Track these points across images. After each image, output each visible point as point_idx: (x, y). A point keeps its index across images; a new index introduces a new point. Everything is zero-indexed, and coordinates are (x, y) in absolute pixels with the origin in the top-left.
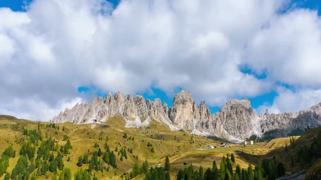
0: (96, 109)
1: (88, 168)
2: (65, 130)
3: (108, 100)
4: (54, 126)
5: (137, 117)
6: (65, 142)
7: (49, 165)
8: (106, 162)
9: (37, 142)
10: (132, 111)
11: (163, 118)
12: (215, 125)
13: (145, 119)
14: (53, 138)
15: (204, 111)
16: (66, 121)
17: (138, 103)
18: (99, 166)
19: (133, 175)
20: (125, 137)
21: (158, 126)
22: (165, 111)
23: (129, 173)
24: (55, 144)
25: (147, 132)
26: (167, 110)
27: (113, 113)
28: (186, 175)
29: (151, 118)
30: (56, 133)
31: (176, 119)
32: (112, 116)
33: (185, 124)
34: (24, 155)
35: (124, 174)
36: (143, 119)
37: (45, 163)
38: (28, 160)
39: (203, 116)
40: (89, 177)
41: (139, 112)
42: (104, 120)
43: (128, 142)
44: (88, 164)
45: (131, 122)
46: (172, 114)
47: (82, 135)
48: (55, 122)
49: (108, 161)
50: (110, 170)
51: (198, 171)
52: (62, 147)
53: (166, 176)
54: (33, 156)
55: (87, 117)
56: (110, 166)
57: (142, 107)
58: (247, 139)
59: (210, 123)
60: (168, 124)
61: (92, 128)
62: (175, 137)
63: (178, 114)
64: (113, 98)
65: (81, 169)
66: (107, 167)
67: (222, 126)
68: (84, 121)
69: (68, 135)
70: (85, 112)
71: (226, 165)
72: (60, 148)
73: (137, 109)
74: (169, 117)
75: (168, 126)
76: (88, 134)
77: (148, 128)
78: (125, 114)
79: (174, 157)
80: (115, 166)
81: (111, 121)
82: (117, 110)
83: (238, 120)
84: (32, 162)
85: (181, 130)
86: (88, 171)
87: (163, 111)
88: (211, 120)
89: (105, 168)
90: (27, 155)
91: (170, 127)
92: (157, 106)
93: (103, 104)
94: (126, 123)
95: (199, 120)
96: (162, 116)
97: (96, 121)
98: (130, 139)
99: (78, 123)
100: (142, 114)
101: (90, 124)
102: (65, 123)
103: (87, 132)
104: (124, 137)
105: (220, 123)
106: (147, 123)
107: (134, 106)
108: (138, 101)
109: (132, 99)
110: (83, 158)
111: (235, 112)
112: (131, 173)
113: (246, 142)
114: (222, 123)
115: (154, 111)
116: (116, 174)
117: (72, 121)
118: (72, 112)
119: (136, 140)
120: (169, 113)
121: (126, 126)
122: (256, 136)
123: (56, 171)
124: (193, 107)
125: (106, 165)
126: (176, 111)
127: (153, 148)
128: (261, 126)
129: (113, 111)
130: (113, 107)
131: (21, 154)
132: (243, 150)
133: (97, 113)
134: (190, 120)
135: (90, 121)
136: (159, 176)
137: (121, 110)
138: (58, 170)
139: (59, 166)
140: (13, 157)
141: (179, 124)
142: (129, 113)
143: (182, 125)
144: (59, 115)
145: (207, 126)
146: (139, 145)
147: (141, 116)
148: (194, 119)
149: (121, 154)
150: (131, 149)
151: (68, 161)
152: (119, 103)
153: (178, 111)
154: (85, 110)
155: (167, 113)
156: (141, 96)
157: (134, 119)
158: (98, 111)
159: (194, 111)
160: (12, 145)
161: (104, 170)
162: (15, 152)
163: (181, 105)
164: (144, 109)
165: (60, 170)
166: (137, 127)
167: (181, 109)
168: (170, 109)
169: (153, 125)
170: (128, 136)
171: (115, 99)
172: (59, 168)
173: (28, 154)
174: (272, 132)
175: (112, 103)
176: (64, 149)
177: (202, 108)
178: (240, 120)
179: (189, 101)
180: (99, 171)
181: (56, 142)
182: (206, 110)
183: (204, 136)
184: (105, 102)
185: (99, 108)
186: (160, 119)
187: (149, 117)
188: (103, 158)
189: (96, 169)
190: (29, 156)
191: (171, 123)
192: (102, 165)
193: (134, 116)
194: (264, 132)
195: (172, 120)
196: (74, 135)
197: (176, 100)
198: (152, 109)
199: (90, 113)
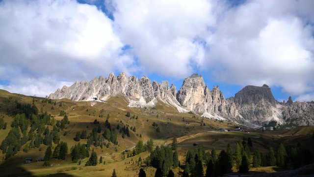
0: (97, 88)
1: (86, 144)
2: (63, 106)
3: (110, 80)
4: (50, 101)
5: (142, 98)
6: (62, 118)
7: (44, 138)
8: (107, 139)
9: (31, 115)
10: (136, 92)
11: (171, 100)
12: (230, 110)
13: (150, 100)
14: (49, 113)
15: (217, 96)
16: (63, 97)
17: (143, 85)
18: (98, 142)
19: (136, 152)
20: (128, 115)
21: (164, 108)
22: (173, 94)
23: (132, 150)
24: (51, 118)
25: (153, 113)
26: (176, 92)
27: (115, 93)
28: (196, 155)
29: (158, 99)
30: (52, 108)
31: (185, 102)
32: (114, 95)
33: (195, 106)
34: (16, 127)
35: (126, 151)
36: (148, 100)
37: (39, 136)
38: (21, 133)
39: (216, 100)
40: (87, 152)
41: (144, 93)
42: (105, 98)
43: (131, 121)
44: (87, 139)
45: (135, 102)
46: (181, 96)
47: (81, 111)
48: (52, 98)
49: (109, 138)
50: (110, 146)
51: (210, 152)
52: (58, 122)
53: (174, 156)
54: (26, 129)
55: (86, 95)
56: (111, 143)
57: (148, 89)
58: (265, 125)
59: (223, 108)
60: (176, 105)
61: (92, 105)
62: (183, 118)
63: (187, 97)
64: (116, 78)
65: (79, 144)
66: (107, 144)
67: (237, 111)
68: (84, 99)
69: (66, 111)
70: (84, 91)
71: (242, 149)
72: (56, 123)
73: (142, 90)
74: (178, 99)
75: (176, 108)
76: (87, 111)
77: (154, 108)
78: (129, 94)
79: (182, 138)
80: (115, 143)
81: (112, 100)
82: (120, 90)
83: (256, 106)
84: (25, 134)
85: (190, 113)
86: (86, 146)
87: (171, 93)
88: (224, 104)
89: (105, 145)
90: (19, 128)
91: (178, 109)
92: (165, 88)
93: (104, 83)
94: (129, 103)
95: (211, 103)
96: (170, 99)
97: (96, 99)
98: (133, 117)
99: (77, 101)
100: (147, 95)
101: (90, 102)
102: (62, 99)
103: (86, 109)
104: (126, 115)
105: (235, 108)
106: (152, 103)
107: (139, 87)
108: (144, 83)
109: (137, 80)
110: (81, 134)
111: (252, 98)
112: (134, 151)
113: (264, 128)
114: (237, 108)
115: (161, 93)
116: (116, 151)
117: (70, 98)
118: (70, 89)
119: (140, 120)
120: (178, 95)
121: (129, 106)
122: (276, 122)
123: (51, 144)
124: (205, 91)
125: (106, 141)
126: (185, 94)
127: (158, 128)
128: (283, 113)
129: (115, 90)
130: (115, 87)
131: (12, 126)
132: (261, 135)
133: (98, 91)
134: (200, 103)
135: (90, 99)
136: (165, 155)
137: (124, 90)
138: (53, 143)
139: (54, 139)
140: (3, 129)
141: (188, 107)
142: (133, 93)
143: (191, 108)
144: (56, 92)
145: (220, 110)
146: (143, 124)
147: (147, 97)
148: (205, 103)
149: (123, 131)
150: (135, 127)
151: (64, 135)
152: (122, 84)
153: (187, 94)
154: (85, 89)
155: (175, 95)
156: (147, 78)
157: (138, 100)
158: (99, 90)
159: (205, 95)
160: (3, 117)
161: (103, 146)
162: (6, 124)
163: (192, 89)
164: (150, 90)
165: (55, 143)
166: (142, 107)
167: (191, 92)
168: (179, 92)
169: (159, 106)
170: (132, 115)
171: (118, 79)
172: (54, 142)
173: (21, 127)
174: (296, 120)
175: (114, 83)
176: (60, 124)
177: (215, 92)
178: (258, 106)
179: (200, 85)
180: (98, 147)
181: (52, 117)
182: (219, 95)
183: (216, 120)
184: (106, 82)
185: (101, 87)
186: (167, 101)
187: (155, 98)
188: (103, 135)
189: (95, 144)
190: (21, 129)
191: (179, 105)
192: (101, 141)
193: (138, 97)
194: (286, 119)
195: (180, 102)
196: (71, 111)
197: (185, 83)
198: (159, 90)
199: (90, 91)
